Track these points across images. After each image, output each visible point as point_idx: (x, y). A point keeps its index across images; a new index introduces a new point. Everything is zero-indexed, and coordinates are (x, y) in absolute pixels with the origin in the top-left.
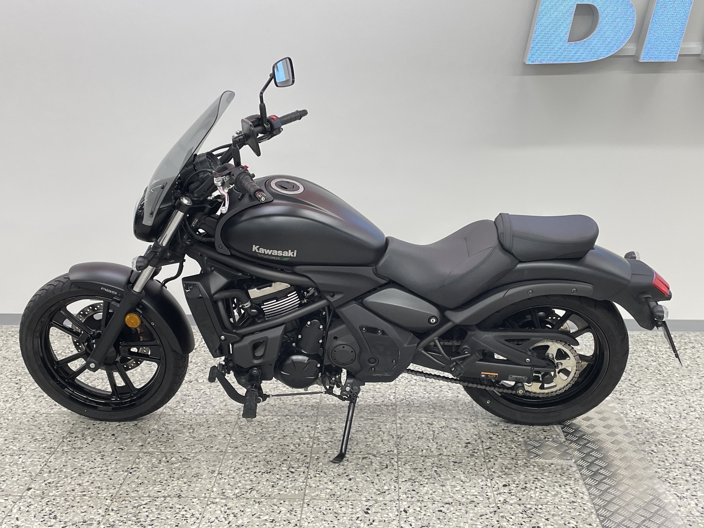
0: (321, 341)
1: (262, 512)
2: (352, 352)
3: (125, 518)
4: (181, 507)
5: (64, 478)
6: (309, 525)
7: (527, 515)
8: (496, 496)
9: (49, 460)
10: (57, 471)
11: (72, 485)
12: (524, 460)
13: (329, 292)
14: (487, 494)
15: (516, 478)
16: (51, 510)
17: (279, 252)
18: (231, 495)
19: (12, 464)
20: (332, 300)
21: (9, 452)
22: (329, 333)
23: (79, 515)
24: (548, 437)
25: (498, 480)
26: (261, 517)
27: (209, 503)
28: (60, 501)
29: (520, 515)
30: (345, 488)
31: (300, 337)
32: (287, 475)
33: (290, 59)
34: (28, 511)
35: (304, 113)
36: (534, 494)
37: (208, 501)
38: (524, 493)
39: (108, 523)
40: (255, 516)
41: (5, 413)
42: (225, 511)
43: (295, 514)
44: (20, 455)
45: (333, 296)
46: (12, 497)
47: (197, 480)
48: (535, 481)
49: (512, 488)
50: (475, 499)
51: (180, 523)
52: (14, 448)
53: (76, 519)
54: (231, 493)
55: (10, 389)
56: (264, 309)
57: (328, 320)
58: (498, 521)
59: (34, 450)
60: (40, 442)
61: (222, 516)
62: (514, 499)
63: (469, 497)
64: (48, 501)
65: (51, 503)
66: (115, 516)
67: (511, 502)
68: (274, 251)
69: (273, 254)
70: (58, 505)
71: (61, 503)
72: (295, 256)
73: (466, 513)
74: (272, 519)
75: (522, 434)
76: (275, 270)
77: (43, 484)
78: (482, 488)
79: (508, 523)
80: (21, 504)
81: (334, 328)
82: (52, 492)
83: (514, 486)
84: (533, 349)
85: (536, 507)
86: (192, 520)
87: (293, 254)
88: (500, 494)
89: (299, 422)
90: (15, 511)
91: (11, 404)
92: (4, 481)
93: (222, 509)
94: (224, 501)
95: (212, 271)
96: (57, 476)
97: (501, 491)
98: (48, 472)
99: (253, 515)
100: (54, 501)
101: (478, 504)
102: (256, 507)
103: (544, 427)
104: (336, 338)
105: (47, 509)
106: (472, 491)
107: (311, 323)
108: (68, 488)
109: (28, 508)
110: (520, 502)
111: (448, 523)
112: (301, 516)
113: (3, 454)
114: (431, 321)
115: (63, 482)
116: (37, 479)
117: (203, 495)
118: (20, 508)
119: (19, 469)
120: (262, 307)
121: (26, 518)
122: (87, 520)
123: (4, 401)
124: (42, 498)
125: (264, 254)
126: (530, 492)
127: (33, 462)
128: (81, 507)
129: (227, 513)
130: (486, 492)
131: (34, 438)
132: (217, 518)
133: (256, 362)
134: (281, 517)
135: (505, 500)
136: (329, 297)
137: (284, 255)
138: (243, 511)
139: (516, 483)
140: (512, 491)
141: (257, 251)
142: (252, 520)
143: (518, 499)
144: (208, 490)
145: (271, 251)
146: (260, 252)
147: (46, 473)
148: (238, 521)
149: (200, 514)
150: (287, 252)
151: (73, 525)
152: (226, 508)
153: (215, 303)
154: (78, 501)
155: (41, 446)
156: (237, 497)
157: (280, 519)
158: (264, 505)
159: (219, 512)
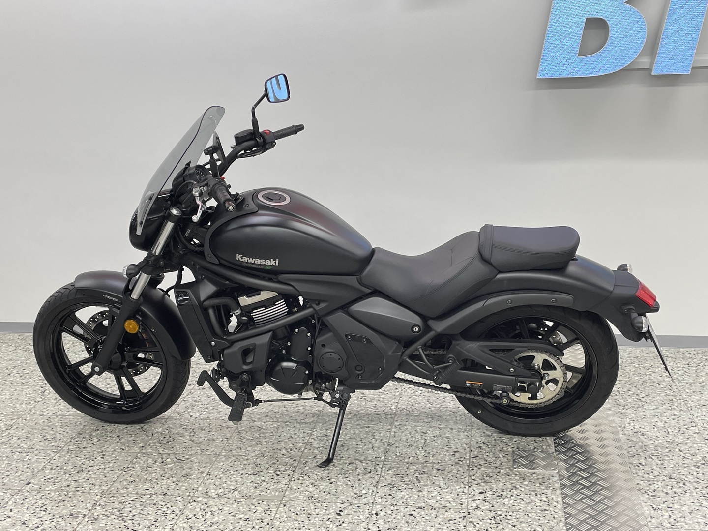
0: (309, 349)
1: (239, 511)
2: (339, 359)
3: (109, 512)
4: (164, 504)
5: (63, 475)
6: (281, 524)
7: (495, 521)
8: (470, 502)
9: (54, 458)
10: (58, 468)
11: (69, 481)
12: (508, 470)
13: (314, 301)
14: (462, 500)
15: (494, 486)
16: (43, 504)
17: (261, 260)
18: (214, 494)
19: (18, 461)
20: (317, 308)
21: (19, 450)
22: (317, 341)
23: (68, 508)
24: (538, 448)
25: (476, 487)
26: (237, 515)
27: (191, 501)
28: (54, 495)
29: (489, 521)
30: (324, 491)
31: (289, 344)
32: (272, 477)
33: (285, 76)
34: (22, 504)
35: (300, 128)
36: (508, 501)
37: (190, 499)
38: (499, 500)
39: (92, 517)
40: (232, 514)
41: (25, 414)
42: (204, 509)
43: (270, 514)
44: (28, 452)
45: (318, 304)
46: (11, 490)
47: (185, 480)
48: (512, 489)
49: (488, 495)
50: (448, 505)
51: (159, 519)
52: (25, 446)
53: (64, 512)
54: (214, 493)
55: (35, 392)
56: (253, 317)
57: (317, 327)
58: (464, 526)
59: (42, 448)
60: (50, 441)
61: (200, 513)
62: (487, 506)
63: (443, 503)
64: (43, 495)
65: (45, 497)
66: (101, 511)
67: (483, 508)
68: (256, 260)
69: (256, 262)
70: (51, 499)
71: (54, 497)
72: (277, 264)
73: (436, 518)
74: (247, 517)
75: (512, 445)
76: (263, 279)
77: (43, 480)
78: (458, 494)
79: (474, 528)
80: (17, 497)
81: (323, 335)
82: (48, 487)
83: (491, 493)
84: (519, 359)
85: (507, 514)
86: (171, 516)
87: (275, 263)
88: (474, 500)
89: (297, 428)
90: (10, 503)
91: (32, 406)
92: (7, 476)
93: (202, 507)
94: (205, 500)
95: (202, 279)
96: (57, 472)
97: (477, 498)
98: (50, 469)
99: (229, 514)
100: (49, 495)
101: (450, 509)
102: (234, 506)
103: (536, 438)
104: (323, 345)
105: (40, 502)
106: (448, 497)
107: (299, 331)
108: (64, 484)
109: (23, 501)
110: (493, 509)
111: (415, 526)
112: (275, 516)
113: (13, 451)
114: (414, 329)
115: (61, 478)
116: (38, 475)
117: (188, 494)
118: (16, 501)
119: (23, 465)
120: (252, 315)
121: (19, 510)
122: (74, 513)
123: (26, 403)
124: (38, 493)
125: (248, 262)
126: (505, 500)
127: (38, 459)
128: (72, 501)
129: (205, 511)
130: (461, 498)
131: (45, 438)
132: (195, 515)
133: (245, 367)
134: (256, 516)
135: (477, 506)
136: (314, 306)
137: (266, 263)
138: (221, 510)
139: (493, 490)
140: (487, 498)
141: (241, 260)
142: (228, 518)
143: (491, 506)
144: (193, 489)
145: (254, 259)
146: (243, 260)
147: (48, 469)
148: (214, 518)
149: (180, 511)
150: (269, 261)
151: (60, 517)
152: (206, 506)
153: (205, 310)
154: (70, 495)
155: (50, 445)
156: (218, 497)
157: (254, 518)
158: (243, 504)
159: (198, 510)
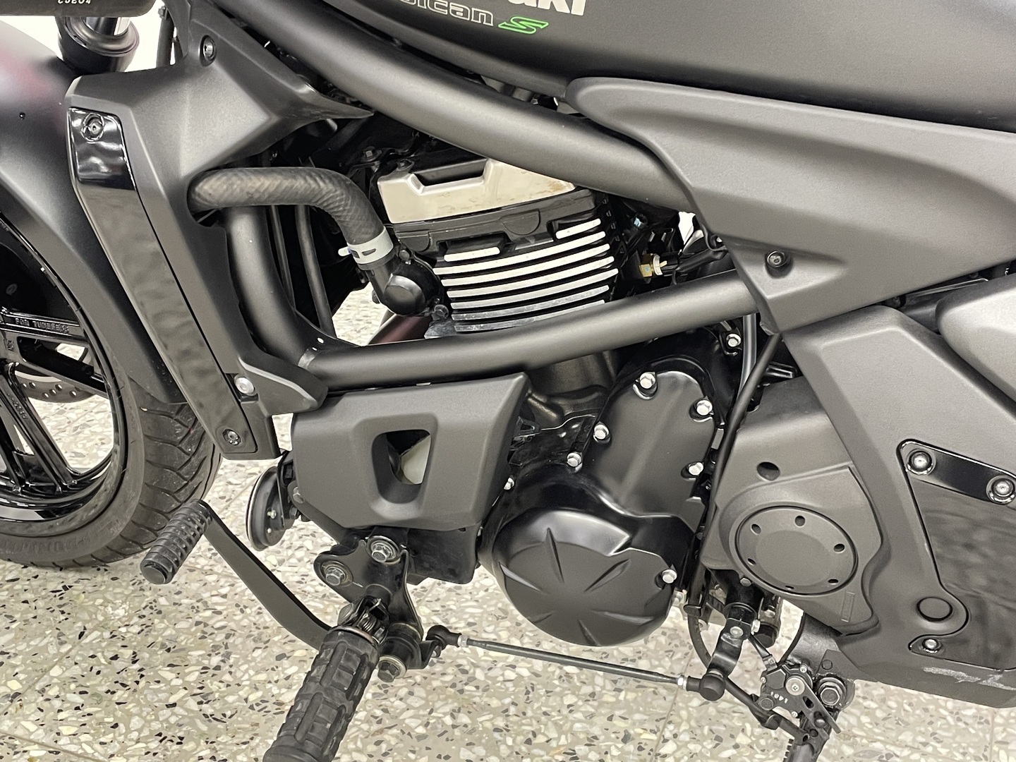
0: (696, 469)
2: (840, 547)
13: (761, 250)
20: (773, 289)
22: (742, 440)
31: (600, 432)
45: (779, 271)
56: (445, 283)
57: (750, 374)
76: (505, 95)
81: (775, 416)
89: (601, 704)
95: (205, 61)
104: (768, 468)
107: (656, 385)
120: (437, 271)
133: (389, 510)
136: (758, 274)
153: (218, 218)
